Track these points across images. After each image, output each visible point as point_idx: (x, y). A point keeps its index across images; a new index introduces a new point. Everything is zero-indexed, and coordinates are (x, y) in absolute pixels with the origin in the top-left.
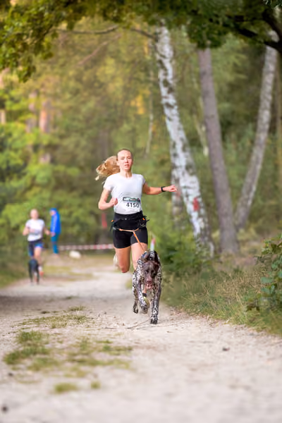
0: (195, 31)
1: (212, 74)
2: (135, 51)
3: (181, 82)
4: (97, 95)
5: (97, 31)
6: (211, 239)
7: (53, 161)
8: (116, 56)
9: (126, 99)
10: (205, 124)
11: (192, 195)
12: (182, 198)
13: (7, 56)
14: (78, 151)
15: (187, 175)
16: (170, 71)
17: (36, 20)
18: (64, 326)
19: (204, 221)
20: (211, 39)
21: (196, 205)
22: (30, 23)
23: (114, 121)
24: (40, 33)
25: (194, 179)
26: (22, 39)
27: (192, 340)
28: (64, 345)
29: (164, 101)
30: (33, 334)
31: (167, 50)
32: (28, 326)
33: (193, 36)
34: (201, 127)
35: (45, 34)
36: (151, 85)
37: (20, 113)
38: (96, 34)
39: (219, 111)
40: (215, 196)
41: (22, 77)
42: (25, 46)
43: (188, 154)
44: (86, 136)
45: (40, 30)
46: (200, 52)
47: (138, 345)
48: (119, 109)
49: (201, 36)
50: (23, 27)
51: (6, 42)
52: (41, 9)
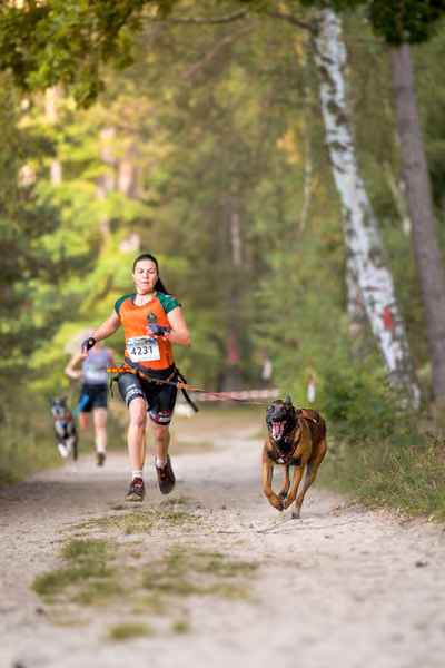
0: (382, 14)
1: (415, 91)
2: (282, 53)
3: (361, 105)
4: (216, 131)
5: (213, 19)
6: (414, 379)
8: (246, 61)
9: (265, 136)
10: (405, 178)
11: (380, 302)
12: (364, 308)
13: (56, 64)
15: (371, 268)
16: (340, 86)
18: (148, 529)
19: (402, 347)
20: (411, 29)
21: (388, 320)
22: (93, 7)
23: (245, 176)
24: (110, 24)
25: (384, 273)
26: (79, 35)
27: (365, 550)
29: (331, 138)
30: (90, 543)
31: (335, 49)
32: (87, 531)
33: (379, 23)
34: (397, 184)
36: (308, 111)
38: (212, 23)
39: (428, 154)
40: (422, 304)
41: (81, 101)
42: (86, 47)
43: (372, 230)
45: (111, 18)
46: (394, 52)
47: (269, 560)
48: (253, 154)
49: (393, 25)
50: (82, 15)
51: (54, 41)
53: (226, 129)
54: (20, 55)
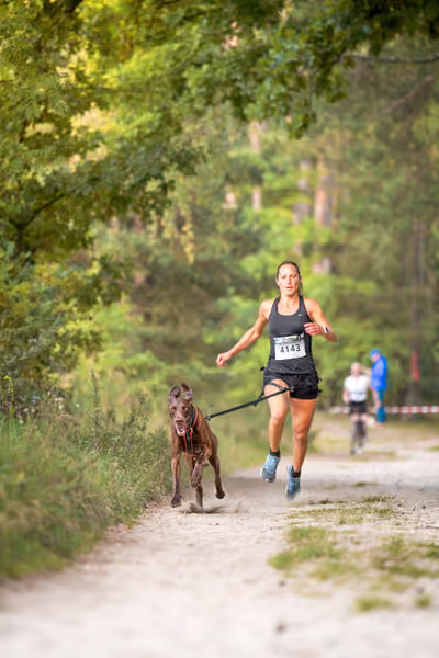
5: (416, 59)
7: (334, 270)
13: (273, 97)
14: (376, 255)
17: (321, 40)
18: (360, 521)
22: (311, 46)
24: (325, 61)
26: (296, 71)
28: (362, 548)
30: (311, 530)
32: (300, 520)
35: (333, 63)
37: (285, 192)
38: (415, 62)
41: (294, 131)
42: (301, 82)
44: (391, 230)
45: (326, 56)
50: (300, 52)
51: (272, 75)
52: (330, 22)
53: (423, 161)
54: (239, 89)
